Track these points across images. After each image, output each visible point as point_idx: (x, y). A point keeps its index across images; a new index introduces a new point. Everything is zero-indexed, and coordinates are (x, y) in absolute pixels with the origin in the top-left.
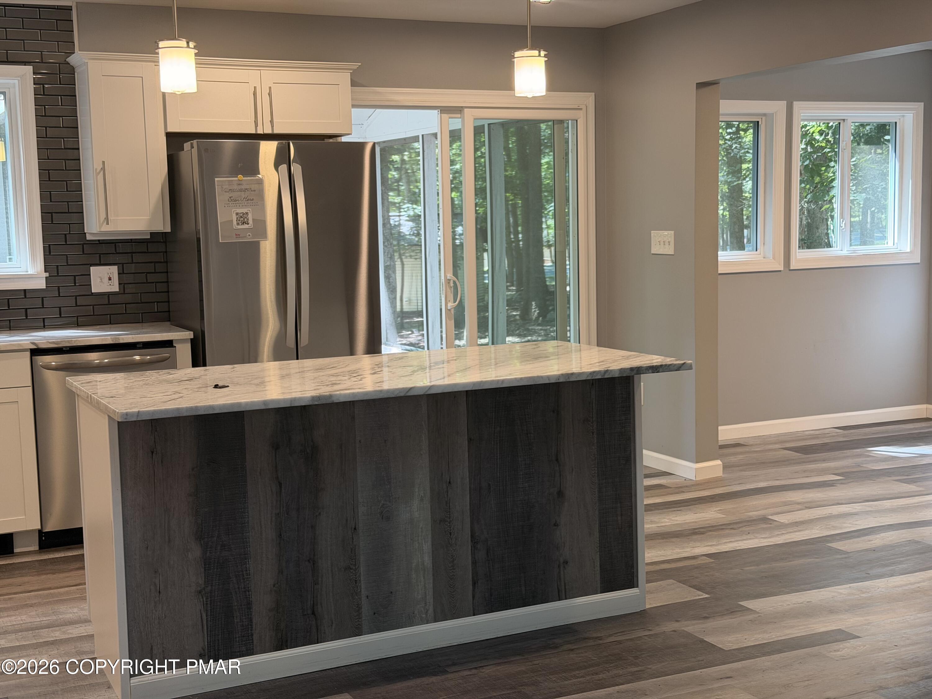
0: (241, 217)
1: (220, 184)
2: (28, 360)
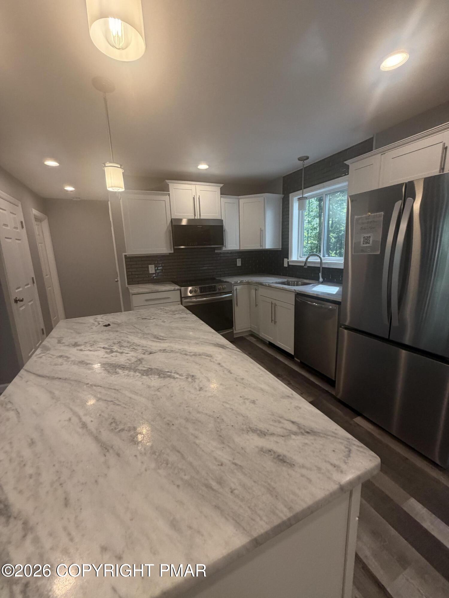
0: (366, 239)
1: (358, 220)
2: (294, 295)
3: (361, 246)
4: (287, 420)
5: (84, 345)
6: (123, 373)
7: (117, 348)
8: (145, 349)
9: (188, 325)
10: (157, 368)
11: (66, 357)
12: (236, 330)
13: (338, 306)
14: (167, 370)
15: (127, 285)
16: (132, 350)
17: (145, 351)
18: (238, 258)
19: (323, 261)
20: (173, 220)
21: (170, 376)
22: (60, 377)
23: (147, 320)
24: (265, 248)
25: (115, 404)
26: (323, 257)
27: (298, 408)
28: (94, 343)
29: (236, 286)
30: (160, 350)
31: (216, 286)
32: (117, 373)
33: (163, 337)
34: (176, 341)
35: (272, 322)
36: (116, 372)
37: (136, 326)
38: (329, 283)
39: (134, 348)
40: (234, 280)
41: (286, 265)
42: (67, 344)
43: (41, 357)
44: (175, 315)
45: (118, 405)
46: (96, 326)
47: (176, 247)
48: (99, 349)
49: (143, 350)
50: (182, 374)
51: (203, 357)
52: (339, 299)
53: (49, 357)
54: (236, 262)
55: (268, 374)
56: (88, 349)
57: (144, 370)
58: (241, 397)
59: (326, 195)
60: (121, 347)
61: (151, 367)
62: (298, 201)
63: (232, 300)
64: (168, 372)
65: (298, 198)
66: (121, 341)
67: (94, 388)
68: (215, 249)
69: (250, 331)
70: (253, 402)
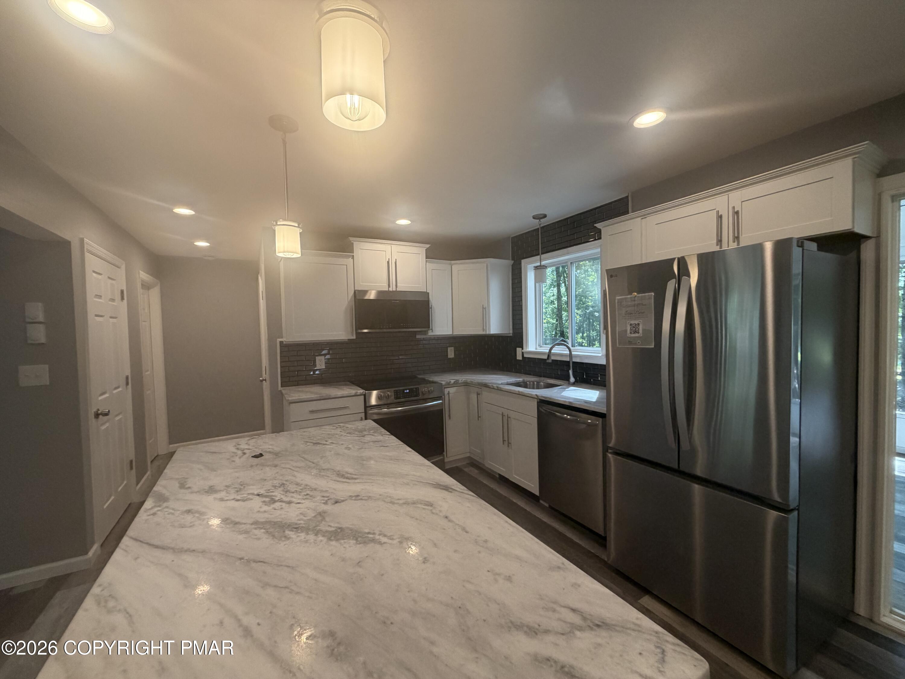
0: (634, 327)
1: (620, 301)
2: (536, 403)
3: (628, 336)
4: (564, 607)
5: (225, 491)
6: (298, 536)
7: (280, 495)
8: (325, 494)
9: (388, 454)
10: (351, 526)
11: (197, 512)
12: (448, 456)
13: (601, 419)
14: (367, 531)
15: (280, 388)
16: (305, 497)
17: (326, 499)
18: (449, 347)
19: (573, 353)
20: (356, 291)
21: (373, 540)
22: (194, 547)
23: (320, 445)
24: (489, 333)
25: (291, 592)
26: (572, 346)
27: (576, 586)
28: (240, 487)
29: (448, 389)
30: (350, 496)
31: (418, 388)
32: (287, 538)
33: (351, 474)
34: (372, 480)
35: (503, 444)
36: (285, 537)
37: (306, 456)
38: (584, 385)
39: (307, 494)
40: (445, 380)
41: (519, 357)
42: (195, 489)
43: (154, 514)
44: (363, 436)
45: (298, 593)
46: (240, 458)
47: (359, 331)
48: (250, 497)
49: (323, 497)
50: (391, 536)
51: (419, 506)
52: (602, 409)
53: (169, 514)
54: (447, 351)
55: (523, 532)
56: (233, 498)
57: (331, 532)
58: (488, 571)
59: (571, 263)
60: (286, 492)
61: (340, 526)
62: (534, 271)
63: (442, 409)
64: (369, 533)
65: (535, 267)
66: (285, 482)
67: (253, 565)
68: (415, 333)
69: (469, 458)
70: (509, 579)
